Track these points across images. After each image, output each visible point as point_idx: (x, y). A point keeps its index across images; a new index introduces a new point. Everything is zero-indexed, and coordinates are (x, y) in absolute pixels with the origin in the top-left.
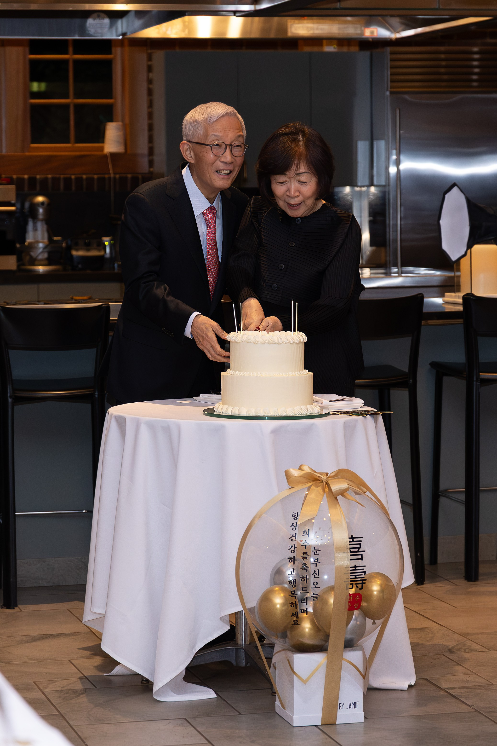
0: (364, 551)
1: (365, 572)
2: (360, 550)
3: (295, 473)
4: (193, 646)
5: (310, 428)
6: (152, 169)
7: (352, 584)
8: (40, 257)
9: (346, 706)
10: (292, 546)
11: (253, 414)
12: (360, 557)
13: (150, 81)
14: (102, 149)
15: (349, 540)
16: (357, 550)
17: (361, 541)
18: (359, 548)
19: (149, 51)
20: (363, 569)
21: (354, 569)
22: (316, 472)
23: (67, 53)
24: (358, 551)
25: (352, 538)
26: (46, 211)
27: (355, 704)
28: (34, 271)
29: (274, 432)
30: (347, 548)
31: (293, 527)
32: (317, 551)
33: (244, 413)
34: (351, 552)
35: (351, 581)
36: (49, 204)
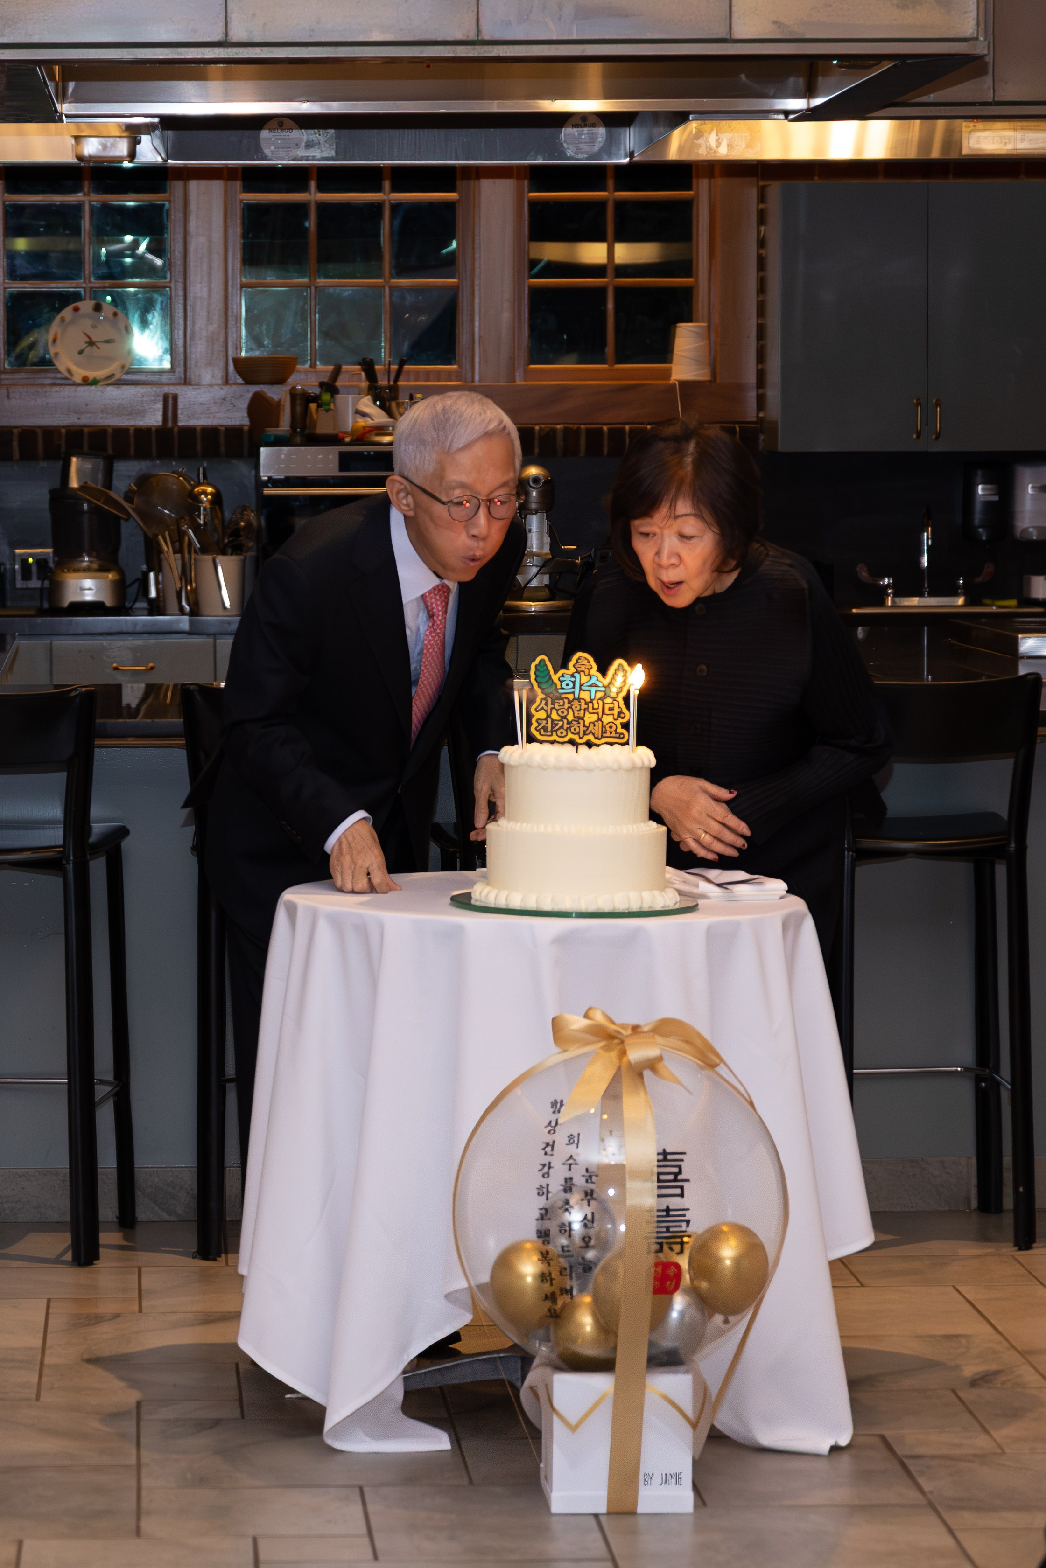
0: (688, 1180)
1: (688, 1222)
2: (680, 1177)
3: (577, 1022)
4: (404, 1348)
5: (634, 935)
6: (761, 415)
7: (661, 1244)
8: (534, 583)
9: (657, 1480)
10: (544, 1165)
11: (531, 905)
12: (678, 1191)
13: (762, 243)
14: (668, 374)
15: (655, 1157)
16: (671, 1177)
17: (682, 1160)
18: (676, 1175)
19: (761, 183)
20: (684, 1215)
21: (664, 1213)
22: (613, 1023)
23: (604, 189)
24: (675, 1180)
25: (665, 1153)
26: (542, 495)
27: (676, 1478)
28: (517, 610)
29: (561, 940)
30: (652, 1174)
31: (549, 1128)
32: (590, 1177)
33: (516, 904)
34: (659, 1181)
35: (658, 1238)
36: (547, 482)
